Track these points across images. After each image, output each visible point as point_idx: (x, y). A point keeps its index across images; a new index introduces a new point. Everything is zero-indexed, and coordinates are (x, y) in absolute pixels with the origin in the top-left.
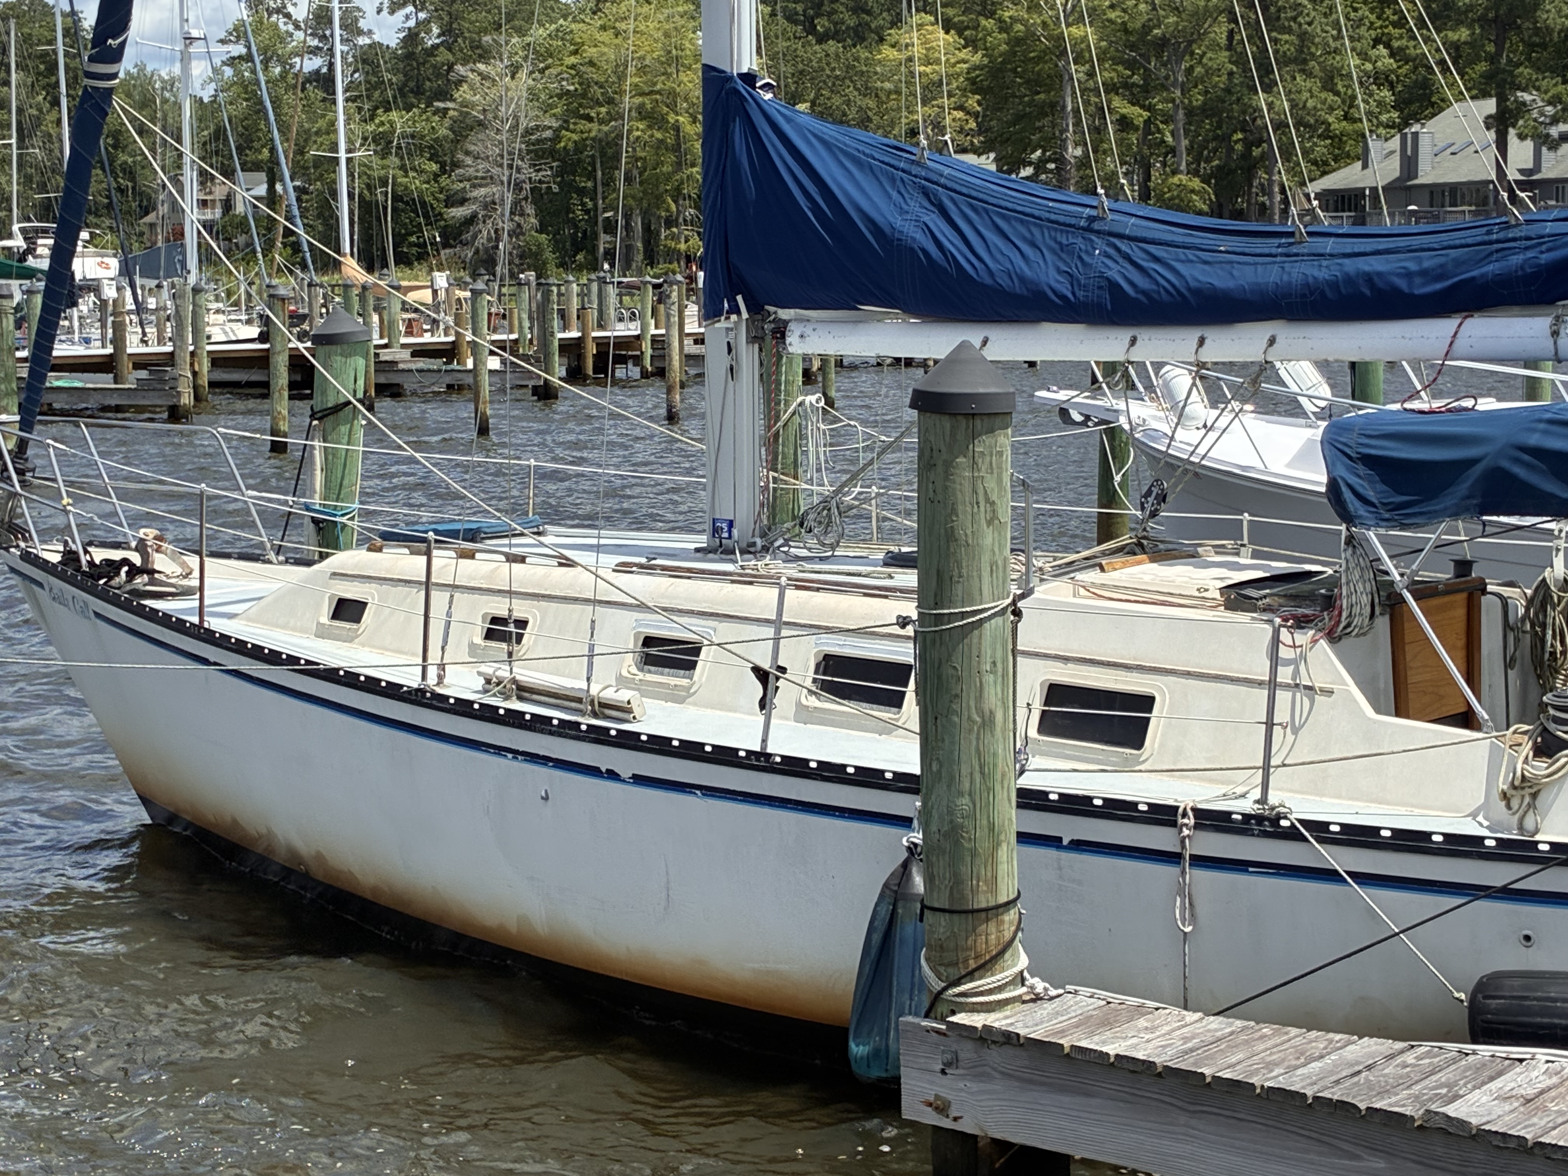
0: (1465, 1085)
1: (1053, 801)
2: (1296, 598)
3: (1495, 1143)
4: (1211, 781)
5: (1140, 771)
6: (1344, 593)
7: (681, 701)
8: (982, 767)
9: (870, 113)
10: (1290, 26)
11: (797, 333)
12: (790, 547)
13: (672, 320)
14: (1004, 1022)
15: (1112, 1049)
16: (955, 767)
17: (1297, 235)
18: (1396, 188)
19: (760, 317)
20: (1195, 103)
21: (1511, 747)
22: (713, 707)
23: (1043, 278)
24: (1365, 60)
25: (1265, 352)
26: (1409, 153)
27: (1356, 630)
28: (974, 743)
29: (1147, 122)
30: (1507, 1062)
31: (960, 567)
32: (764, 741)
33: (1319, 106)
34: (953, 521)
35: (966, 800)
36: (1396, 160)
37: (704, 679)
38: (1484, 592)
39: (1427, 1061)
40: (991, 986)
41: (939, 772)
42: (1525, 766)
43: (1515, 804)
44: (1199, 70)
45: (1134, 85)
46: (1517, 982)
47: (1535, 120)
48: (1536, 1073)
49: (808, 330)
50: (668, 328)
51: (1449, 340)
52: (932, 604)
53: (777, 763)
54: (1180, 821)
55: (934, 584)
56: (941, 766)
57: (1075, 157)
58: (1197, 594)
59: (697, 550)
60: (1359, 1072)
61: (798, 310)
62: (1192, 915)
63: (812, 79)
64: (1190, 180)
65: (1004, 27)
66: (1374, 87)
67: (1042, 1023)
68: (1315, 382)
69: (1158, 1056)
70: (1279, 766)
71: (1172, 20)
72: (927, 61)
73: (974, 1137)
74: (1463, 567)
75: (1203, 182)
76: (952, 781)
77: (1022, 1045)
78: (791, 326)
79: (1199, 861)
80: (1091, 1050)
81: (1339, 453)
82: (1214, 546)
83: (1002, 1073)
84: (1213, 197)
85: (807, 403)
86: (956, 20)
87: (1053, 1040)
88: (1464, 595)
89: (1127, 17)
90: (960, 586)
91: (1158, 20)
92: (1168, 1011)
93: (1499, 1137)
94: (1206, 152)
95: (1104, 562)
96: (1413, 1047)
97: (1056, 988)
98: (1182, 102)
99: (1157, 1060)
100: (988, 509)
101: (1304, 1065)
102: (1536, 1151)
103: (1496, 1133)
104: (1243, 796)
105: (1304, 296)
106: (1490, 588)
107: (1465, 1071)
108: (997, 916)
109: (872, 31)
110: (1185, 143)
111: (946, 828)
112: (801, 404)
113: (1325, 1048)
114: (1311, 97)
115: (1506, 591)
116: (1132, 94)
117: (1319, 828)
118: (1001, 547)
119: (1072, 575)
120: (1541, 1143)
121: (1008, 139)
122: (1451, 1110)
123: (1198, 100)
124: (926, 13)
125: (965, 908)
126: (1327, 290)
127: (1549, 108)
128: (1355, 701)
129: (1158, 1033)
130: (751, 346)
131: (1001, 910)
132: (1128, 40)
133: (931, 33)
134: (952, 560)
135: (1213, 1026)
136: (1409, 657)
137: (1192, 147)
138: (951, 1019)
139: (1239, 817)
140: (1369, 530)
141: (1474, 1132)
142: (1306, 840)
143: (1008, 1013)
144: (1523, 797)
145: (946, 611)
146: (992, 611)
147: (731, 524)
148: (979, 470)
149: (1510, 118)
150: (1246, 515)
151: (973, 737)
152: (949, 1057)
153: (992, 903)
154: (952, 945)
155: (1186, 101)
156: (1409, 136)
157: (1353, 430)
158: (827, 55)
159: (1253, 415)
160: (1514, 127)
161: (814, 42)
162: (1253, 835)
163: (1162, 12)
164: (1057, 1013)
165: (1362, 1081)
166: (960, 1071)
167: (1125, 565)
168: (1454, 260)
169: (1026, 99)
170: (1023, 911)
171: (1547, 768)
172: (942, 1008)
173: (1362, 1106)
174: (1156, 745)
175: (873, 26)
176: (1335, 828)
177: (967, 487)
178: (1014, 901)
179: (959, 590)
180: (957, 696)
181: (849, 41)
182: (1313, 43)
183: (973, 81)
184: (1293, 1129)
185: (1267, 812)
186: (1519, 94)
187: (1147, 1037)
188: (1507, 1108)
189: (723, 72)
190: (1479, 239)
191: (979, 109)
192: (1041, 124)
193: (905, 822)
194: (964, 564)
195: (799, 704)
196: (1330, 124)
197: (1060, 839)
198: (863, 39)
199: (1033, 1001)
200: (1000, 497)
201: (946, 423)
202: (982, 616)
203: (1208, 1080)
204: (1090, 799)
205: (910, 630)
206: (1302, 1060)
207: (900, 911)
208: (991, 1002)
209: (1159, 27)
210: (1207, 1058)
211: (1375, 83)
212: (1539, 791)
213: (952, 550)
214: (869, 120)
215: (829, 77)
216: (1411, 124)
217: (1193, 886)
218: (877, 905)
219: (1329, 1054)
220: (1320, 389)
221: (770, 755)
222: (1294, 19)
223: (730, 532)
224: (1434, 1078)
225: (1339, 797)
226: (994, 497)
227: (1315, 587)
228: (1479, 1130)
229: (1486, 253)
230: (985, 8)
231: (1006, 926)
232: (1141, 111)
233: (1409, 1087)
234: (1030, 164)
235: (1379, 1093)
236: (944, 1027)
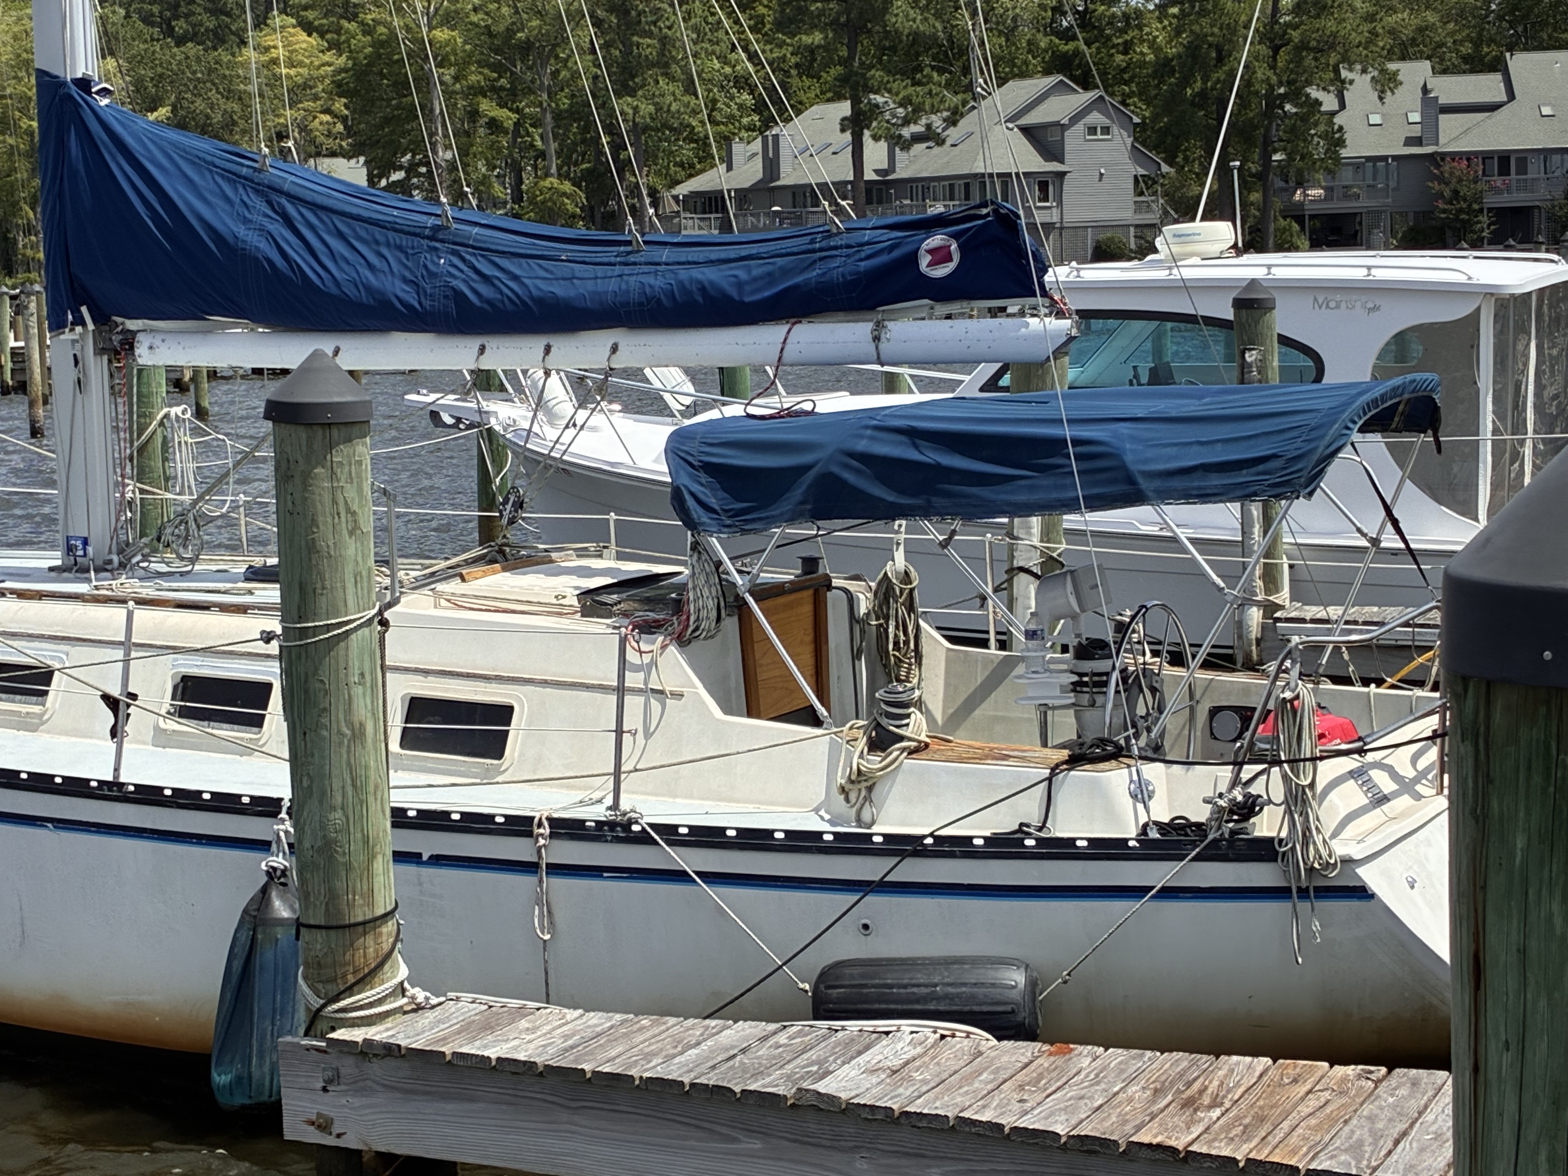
0: (835, 1061)
1: (411, 818)
2: (649, 602)
3: (863, 1116)
4: (569, 787)
5: (498, 783)
6: (691, 598)
7: (34, 729)
8: (353, 781)
9: (235, 117)
10: (650, 30)
11: (146, 344)
12: (150, 562)
13: (31, 331)
14: (385, 1035)
15: (493, 1053)
16: (327, 782)
17: (634, 243)
18: (760, 190)
19: (107, 328)
20: (562, 107)
21: (848, 742)
22: (67, 733)
23: (389, 287)
24: (725, 63)
25: (609, 360)
26: (771, 155)
27: (704, 634)
28: (345, 756)
29: (517, 124)
30: (875, 1035)
31: (323, 580)
32: (117, 770)
33: (682, 110)
34: (314, 533)
35: (338, 814)
36: (758, 162)
37: (57, 706)
38: (829, 587)
39: (798, 1040)
40: (371, 1000)
41: (310, 787)
42: (861, 761)
43: (853, 796)
44: (564, 74)
45: (502, 88)
46: (856, 971)
47: (888, 122)
48: (901, 1045)
49: (157, 342)
50: (27, 340)
51: (780, 346)
52: (296, 618)
53: (131, 793)
54: (536, 831)
55: (297, 597)
56: (312, 782)
57: (447, 161)
58: (555, 601)
59: (51, 569)
60: (734, 1056)
61: (146, 321)
62: (551, 923)
63: (171, 82)
64: (562, 184)
65: (368, 30)
66: (735, 90)
67: (424, 1032)
68: (679, 380)
69: (539, 1055)
70: (631, 772)
71: (535, 23)
72: (291, 64)
73: (359, 1152)
74: (810, 564)
75: (573, 185)
76: (323, 796)
77: (403, 1056)
78: (140, 337)
79: (556, 869)
80: (473, 1055)
81: (681, 462)
82: (575, 550)
83: (385, 1086)
84: (584, 201)
85: (173, 415)
86: (316, 23)
87: (435, 1049)
88: (810, 592)
89: (490, 21)
90: (324, 599)
91: (522, 23)
92: (549, 1011)
93: (867, 1109)
94: (574, 156)
95: (464, 572)
96: (785, 1027)
97: (437, 996)
98: (549, 105)
99: (537, 1060)
100: (350, 519)
101: (682, 1053)
102: (903, 1120)
103: (865, 1105)
104: (600, 801)
105: (641, 304)
106: (836, 582)
107: (834, 1048)
108: (375, 928)
109: (233, 33)
110: (554, 146)
111: (319, 843)
112: (167, 416)
113: (702, 1035)
114: (675, 101)
115: (852, 586)
116: (500, 97)
117: (668, 831)
118: (365, 557)
119: (433, 586)
120: (907, 1112)
121: (378, 142)
122: (823, 1087)
123: (565, 103)
124: (287, 15)
125: (342, 923)
126: (663, 297)
127: (900, 110)
128: (704, 703)
129: (539, 1033)
130: (98, 357)
131: (378, 922)
132: (493, 43)
133: (293, 35)
134: (315, 573)
135: (594, 1021)
136: (758, 655)
137: (562, 150)
138: (331, 1036)
139: (593, 824)
140: (711, 536)
141: (843, 1106)
142: (656, 843)
143: (389, 1025)
144: (860, 790)
145: (310, 625)
146: (358, 622)
147: (85, 542)
148: (338, 481)
149: (864, 120)
150: (612, 514)
151: (344, 750)
152: (330, 1074)
153: (369, 916)
154: (330, 960)
155: (553, 105)
156: (770, 138)
157: (695, 439)
158: (187, 58)
159: (621, 414)
160: (868, 128)
161: (173, 44)
162: (606, 841)
163: (525, 16)
164: (439, 1021)
165: (737, 1065)
166: (343, 1087)
167: (485, 574)
168: (781, 268)
169: (394, 102)
170: (402, 922)
171: (881, 762)
172: (321, 1026)
173: (737, 1089)
174: (516, 754)
175: (233, 28)
176: (683, 831)
177: (327, 498)
178: (392, 912)
179: (323, 602)
180: (325, 710)
181: (210, 44)
182: (674, 47)
183: (338, 84)
184: (672, 1117)
185: (619, 818)
186: (872, 96)
187: (528, 1038)
188: (875, 1080)
189: (57, 77)
190: (803, 248)
191: (346, 112)
192: (409, 127)
193: (263, 846)
194: (327, 576)
195: (157, 728)
196: (694, 128)
197: (419, 855)
198: (223, 41)
199: (414, 1011)
200: (361, 506)
201: (302, 433)
202: (347, 628)
203: (589, 1075)
204: (447, 814)
205: (274, 648)
206: (679, 1049)
207: (259, 936)
208: (372, 1016)
209: (523, 31)
210: (586, 1054)
211: (735, 87)
212: (874, 784)
213: (314, 562)
214: (234, 123)
215: (190, 80)
216: (772, 127)
217: (550, 894)
218: (236, 931)
219: (705, 1040)
220: (685, 387)
221: (123, 784)
222: (655, 23)
223: (85, 549)
224: (805, 1056)
225: (691, 797)
226: (355, 507)
227: (662, 592)
228: (848, 1104)
229: (808, 262)
230: (347, 10)
231: (384, 938)
232: (510, 114)
233: (781, 1067)
234: (401, 168)
235: (752, 1076)
236: (324, 1044)
